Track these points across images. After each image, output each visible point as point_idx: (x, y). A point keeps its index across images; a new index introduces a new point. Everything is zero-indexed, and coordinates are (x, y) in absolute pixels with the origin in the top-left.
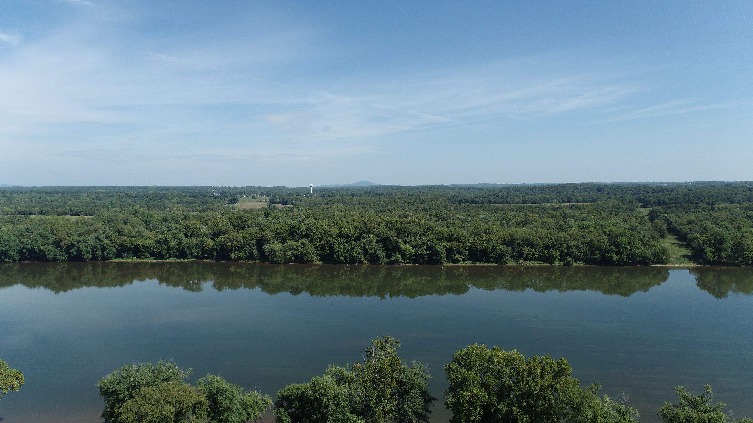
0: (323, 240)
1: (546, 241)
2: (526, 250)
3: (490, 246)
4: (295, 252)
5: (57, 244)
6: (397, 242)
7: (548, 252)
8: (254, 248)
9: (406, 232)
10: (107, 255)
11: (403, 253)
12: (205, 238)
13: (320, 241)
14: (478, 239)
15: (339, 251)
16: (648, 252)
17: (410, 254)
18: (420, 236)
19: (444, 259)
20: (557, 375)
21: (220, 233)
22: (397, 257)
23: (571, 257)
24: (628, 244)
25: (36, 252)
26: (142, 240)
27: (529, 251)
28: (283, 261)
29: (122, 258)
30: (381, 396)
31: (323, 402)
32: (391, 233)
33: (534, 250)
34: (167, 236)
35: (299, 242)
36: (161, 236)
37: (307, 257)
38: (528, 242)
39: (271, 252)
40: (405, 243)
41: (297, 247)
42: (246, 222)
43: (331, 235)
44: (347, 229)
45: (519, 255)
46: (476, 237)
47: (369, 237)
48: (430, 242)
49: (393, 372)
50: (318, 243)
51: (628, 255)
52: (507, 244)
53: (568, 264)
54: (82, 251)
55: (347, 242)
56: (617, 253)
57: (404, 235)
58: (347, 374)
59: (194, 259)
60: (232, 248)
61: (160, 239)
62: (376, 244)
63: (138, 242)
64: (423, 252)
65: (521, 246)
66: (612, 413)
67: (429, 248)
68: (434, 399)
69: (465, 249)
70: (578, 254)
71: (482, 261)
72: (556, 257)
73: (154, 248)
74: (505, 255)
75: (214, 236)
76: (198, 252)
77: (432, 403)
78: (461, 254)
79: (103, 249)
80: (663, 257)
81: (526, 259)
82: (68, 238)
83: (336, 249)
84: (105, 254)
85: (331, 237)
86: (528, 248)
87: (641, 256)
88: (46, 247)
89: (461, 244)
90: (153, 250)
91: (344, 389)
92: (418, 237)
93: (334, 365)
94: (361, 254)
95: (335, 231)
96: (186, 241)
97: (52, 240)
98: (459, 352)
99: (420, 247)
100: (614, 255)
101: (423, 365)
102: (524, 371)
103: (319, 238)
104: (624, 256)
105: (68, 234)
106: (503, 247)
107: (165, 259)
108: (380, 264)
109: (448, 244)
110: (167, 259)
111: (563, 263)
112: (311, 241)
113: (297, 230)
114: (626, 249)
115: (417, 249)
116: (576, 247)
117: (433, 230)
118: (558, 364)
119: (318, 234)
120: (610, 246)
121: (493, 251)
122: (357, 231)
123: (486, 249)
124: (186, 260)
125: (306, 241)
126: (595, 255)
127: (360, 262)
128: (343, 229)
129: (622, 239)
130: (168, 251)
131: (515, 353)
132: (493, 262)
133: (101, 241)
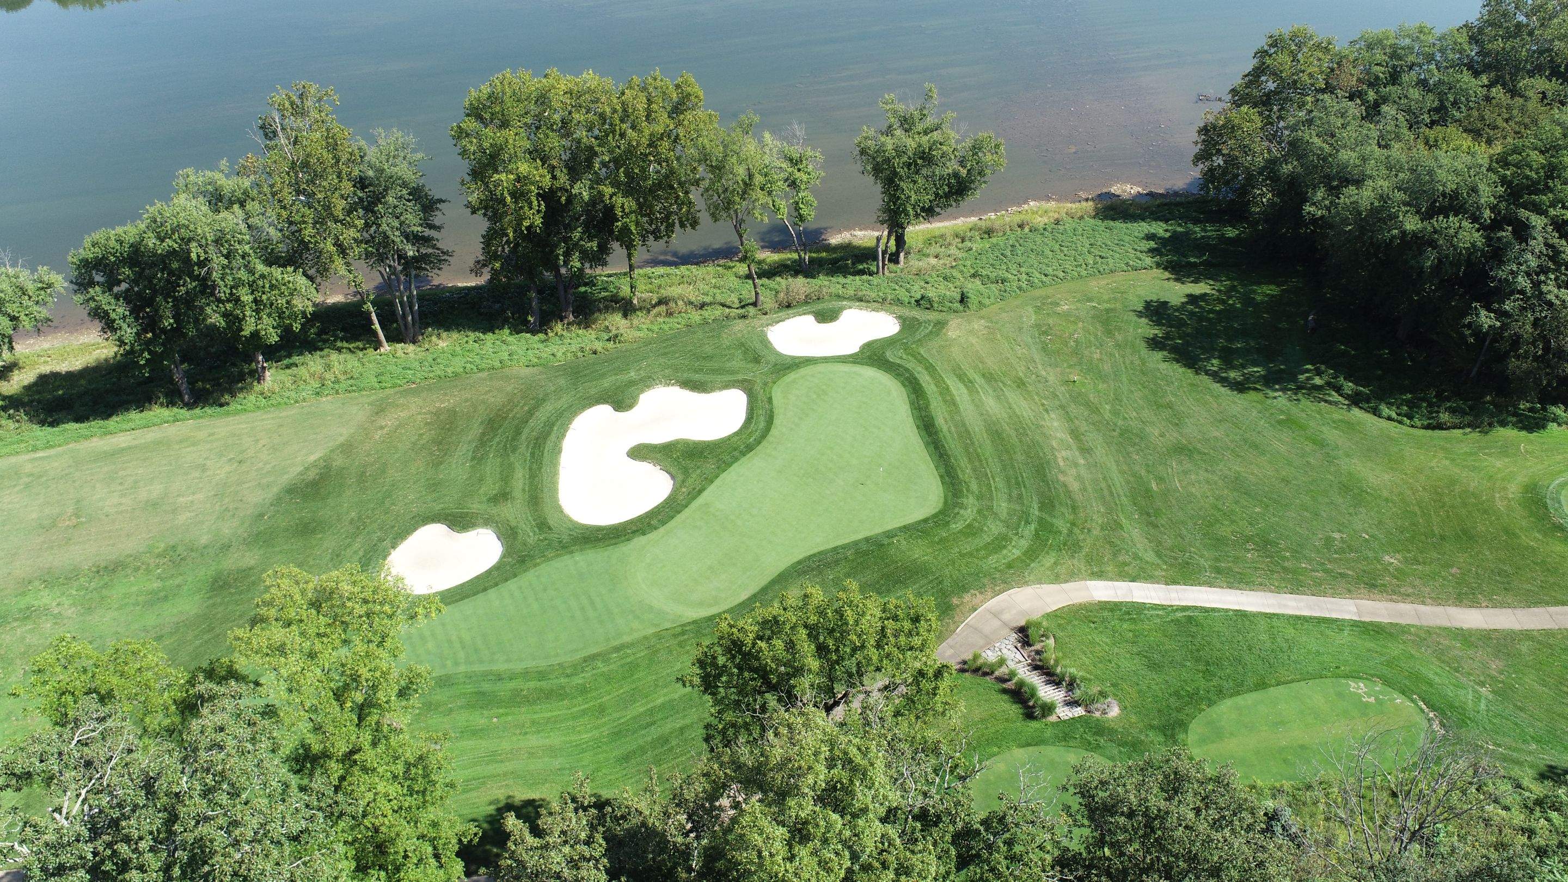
20: (677, 110)
30: (324, 216)
31: (194, 256)
49: (338, 161)
58: (228, 184)
66: (778, 163)
68: (441, 201)
77: (437, 208)
91: (232, 219)
93: (190, 170)
98: (474, 94)
101: (400, 134)
102: (614, 111)
118: (678, 86)
131: (590, 78)
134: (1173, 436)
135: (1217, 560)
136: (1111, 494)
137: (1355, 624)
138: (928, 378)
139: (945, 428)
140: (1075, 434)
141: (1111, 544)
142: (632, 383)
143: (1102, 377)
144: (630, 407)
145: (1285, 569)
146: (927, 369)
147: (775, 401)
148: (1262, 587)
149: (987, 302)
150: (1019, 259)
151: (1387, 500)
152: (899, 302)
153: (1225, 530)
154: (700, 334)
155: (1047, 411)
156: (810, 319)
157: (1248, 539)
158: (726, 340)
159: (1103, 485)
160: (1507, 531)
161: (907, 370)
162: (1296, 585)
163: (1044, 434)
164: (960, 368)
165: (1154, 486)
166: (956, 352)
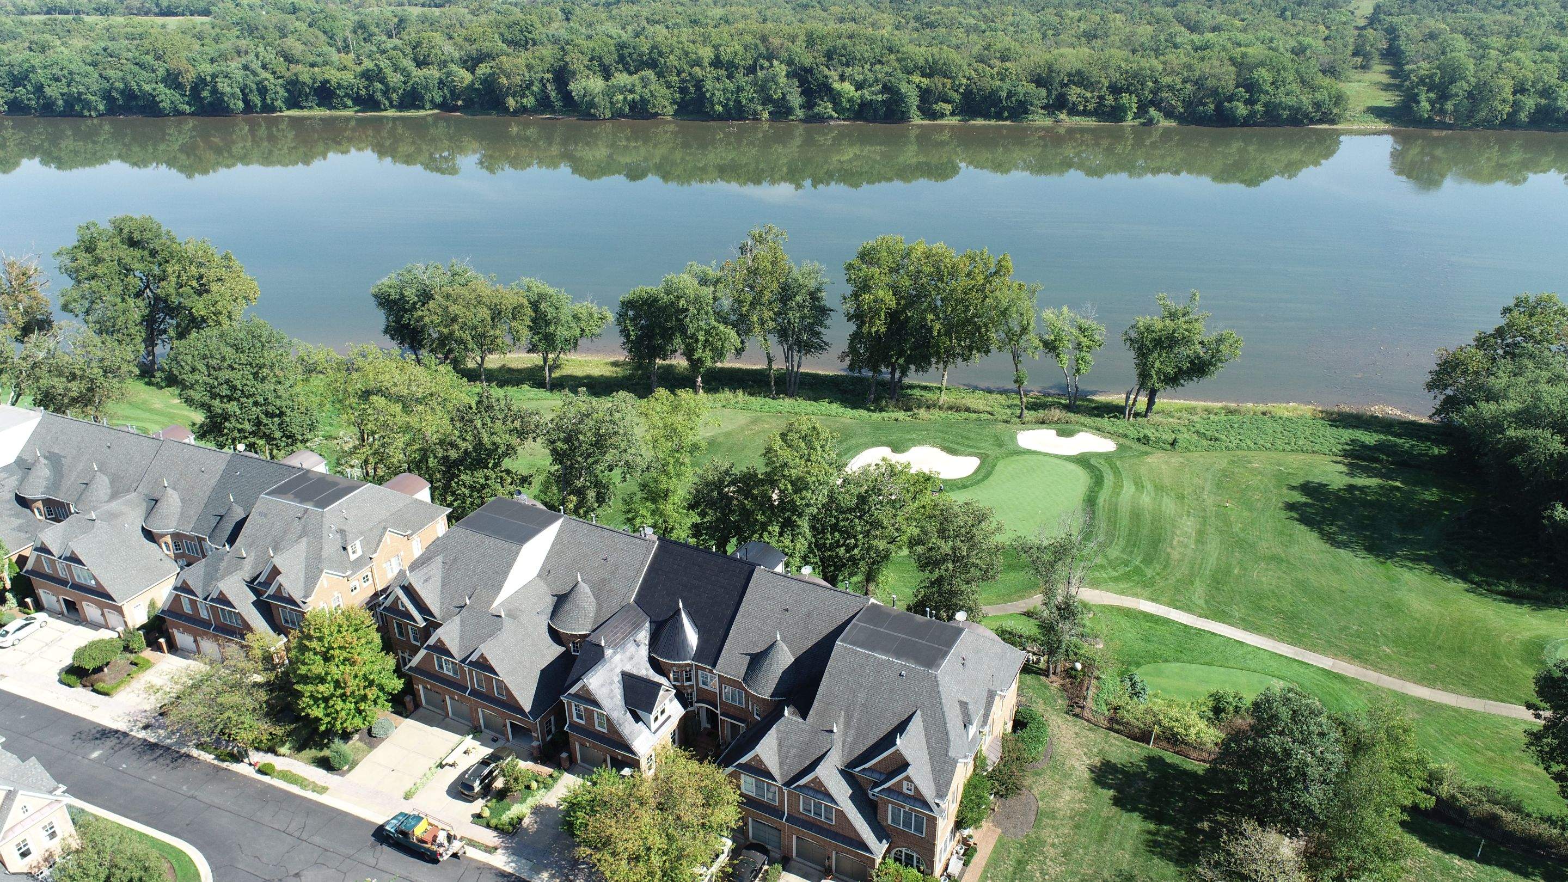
0: (684, 72)
1: (1116, 76)
2: (1074, 93)
3: (1007, 85)
4: (630, 97)
5: (172, 80)
6: (826, 77)
7: (1116, 99)
8: (551, 89)
9: (844, 56)
10: (272, 103)
11: (835, 98)
12: (454, 68)
13: (678, 75)
14: (984, 72)
15: (714, 94)
16: (1306, 100)
17: (851, 100)
18: (872, 65)
19: (914, 111)
21: (482, 57)
22: (825, 107)
23: (1159, 109)
24: (1272, 84)
25: (137, 96)
26: (333, 72)
27: (1079, 96)
28: (608, 114)
29: (302, 108)
30: (757, 301)
31: (680, 306)
32: (815, 58)
33: (1089, 95)
34: (382, 65)
35: (636, 77)
36: (368, 64)
37: (654, 106)
38: (1080, 78)
39: (584, 96)
40: (842, 78)
41: (633, 86)
42: (530, 33)
43: (698, 63)
44: (728, 50)
45: (1059, 104)
46: (980, 67)
47: (772, 66)
48: (891, 75)
49: (775, 271)
50: (674, 79)
51: (1266, 105)
52: (1039, 81)
53: (1150, 122)
54: (223, 94)
55: (730, 77)
56: (1246, 102)
57: (840, 61)
59: (437, 111)
60: (509, 88)
61: (368, 70)
62: (785, 80)
63: (327, 76)
64: (874, 97)
65: (1066, 85)
67: (886, 88)
68: (830, 310)
69: (957, 91)
70: (1173, 102)
71: (987, 116)
72: (1130, 110)
73: (358, 88)
74: (1032, 105)
75: (471, 63)
76: (444, 97)
77: (827, 314)
78: (948, 101)
79: (263, 90)
80: (1335, 111)
81: (1073, 111)
82: (191, 68)
83: (708, 91)
84: (269, 101)
85: (699, 66)
86: (1078, 90)
87: (1291, 108)
88: (154, 86)
89: (950, 81)
90: (357, 93)
92: (867, 66)
93: (694, 263)
94: (756, 100)
95: (707, 53)
96: (418, 74)
97: (161, 72)
98: (864, 245)
99: (870, 86)
100: (1240, 105)
102: (947, 267)
103: (676, 68)
104: (1259, 107)
105: (188, 59)
106: (1031, 87)
107: (382, 110)
108: (792, 120)
109: (926, 81)
110: (386, 110)
111: (1142, 120)
112: (660, 75)
113: (632, 50)
114: (1267, 93)
115: (865, 91)
116: (1170, 88)
117: (898, 52)
118: (997, 261)
119: (672, 60)
120: (1237, 86)
121: (1010, 95)
122: (748, 54)
123: (997, 91)
124: (422, 113)
125: (649, 73)
126: (1205, 104)
127: (756, 117)
128: (722, 49)
129: (1264, 74)
130: (386, 93)
131: (940, 246)
132: (1006, 119)
133: (255, 73)
134: (1278, 551)
135: (1249, 615)
136: (1200, 567)
137: (1323, 670)
138: (1111, 477)
139: (1101, 504)
140: (1200, 533)
141: (1177, 589)
142: (911, 440)
143: (1251, 509)
144: (903, 452)
145: (1296, 632)
146: (1114, 473)
147: (997, 468)
148: (1270, 636)
149: (1191, 448)
150: (1241, 431)
151: (1415, 619)
152: (1126, 436)
153: (1269, 604)
154: (971, 426)
155: (1189, 516)
156: (1054, 432)
157: (1281, 611)
158: (987, 432)
159: (1199, 561)
160: (1495, 655)
161: (1100, 470)
162: (1296, 640)
163: (1174, 526)
164: (1140, 478)
165: (1236, 572)
166: (1143, 471)
